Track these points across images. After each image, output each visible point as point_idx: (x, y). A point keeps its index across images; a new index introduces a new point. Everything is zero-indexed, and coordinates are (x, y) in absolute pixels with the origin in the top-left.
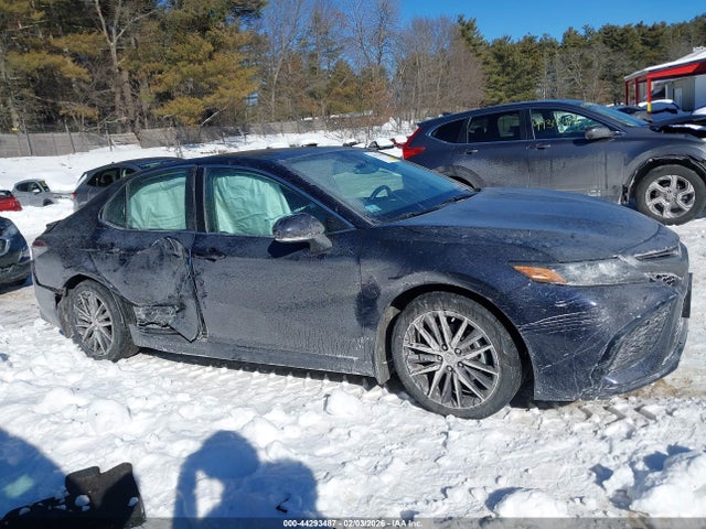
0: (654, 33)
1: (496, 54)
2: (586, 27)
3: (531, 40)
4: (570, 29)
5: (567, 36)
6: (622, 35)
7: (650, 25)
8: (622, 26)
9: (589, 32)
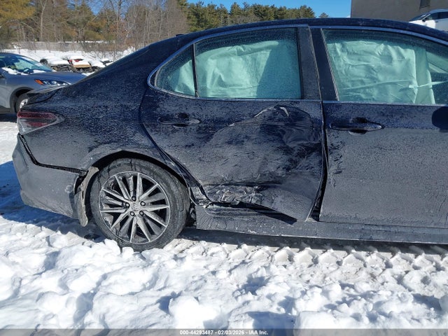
0: (281, 12)
1: (194, 12)
2: (244, 3)
3: (213, 7)
4: (235, 3)
5: (234, 7)
6: (264, 11)
7: (278, 7)
8: (264, 6)
9: (246, 6)
